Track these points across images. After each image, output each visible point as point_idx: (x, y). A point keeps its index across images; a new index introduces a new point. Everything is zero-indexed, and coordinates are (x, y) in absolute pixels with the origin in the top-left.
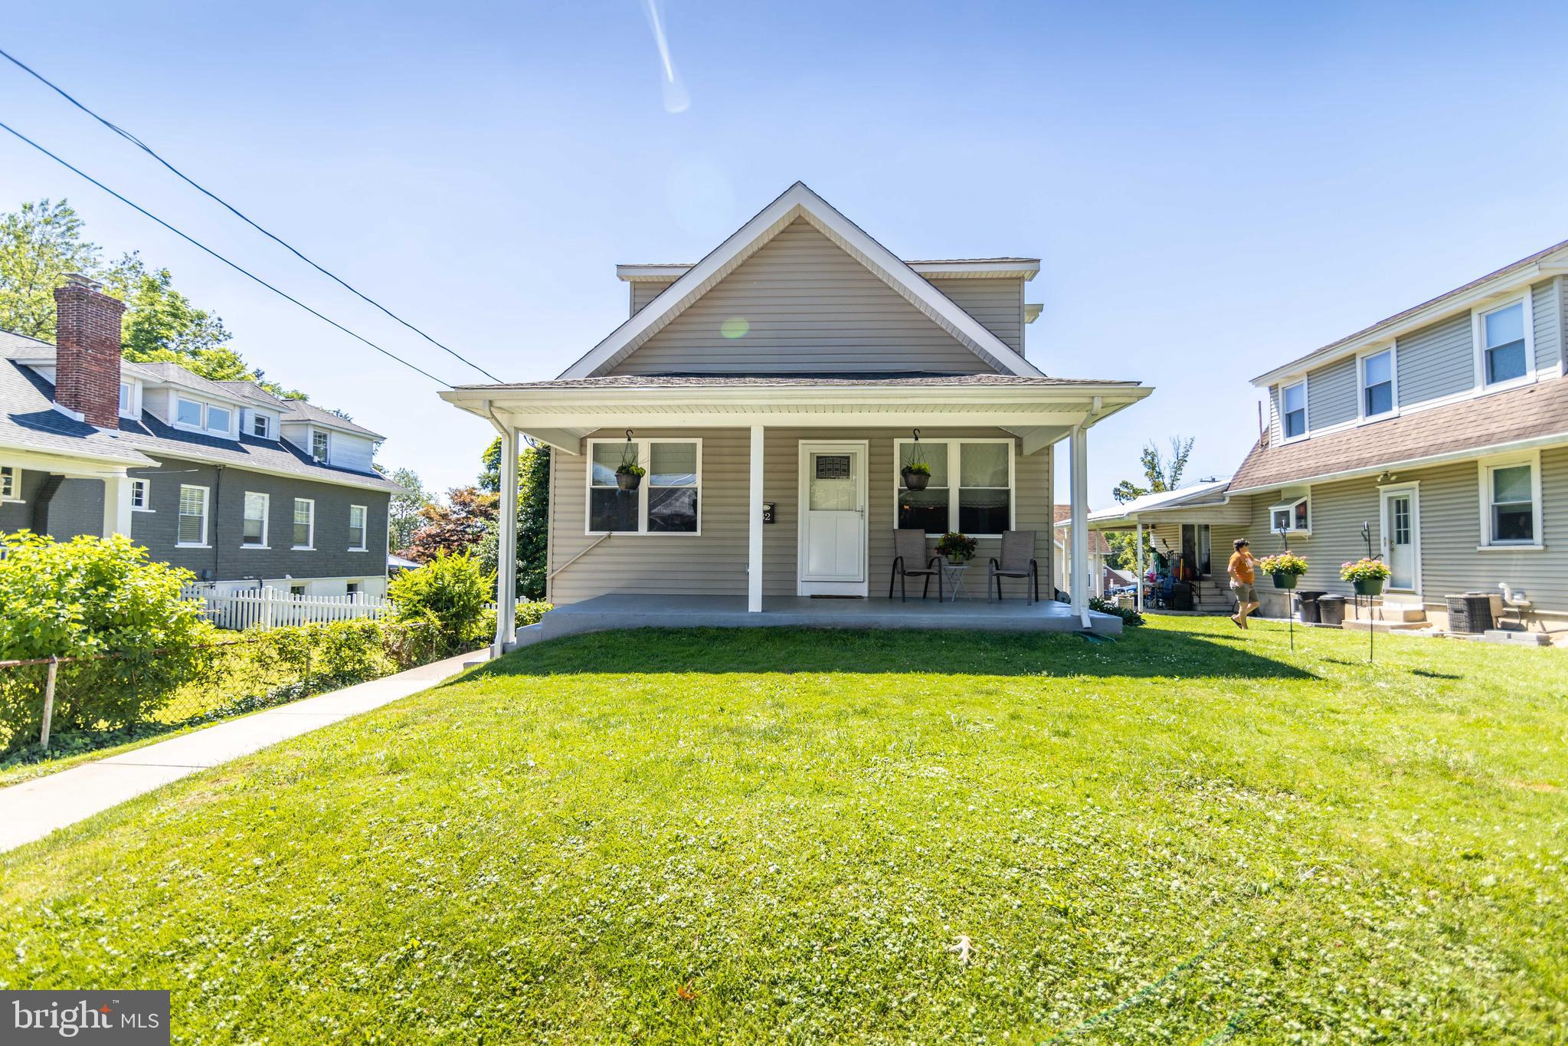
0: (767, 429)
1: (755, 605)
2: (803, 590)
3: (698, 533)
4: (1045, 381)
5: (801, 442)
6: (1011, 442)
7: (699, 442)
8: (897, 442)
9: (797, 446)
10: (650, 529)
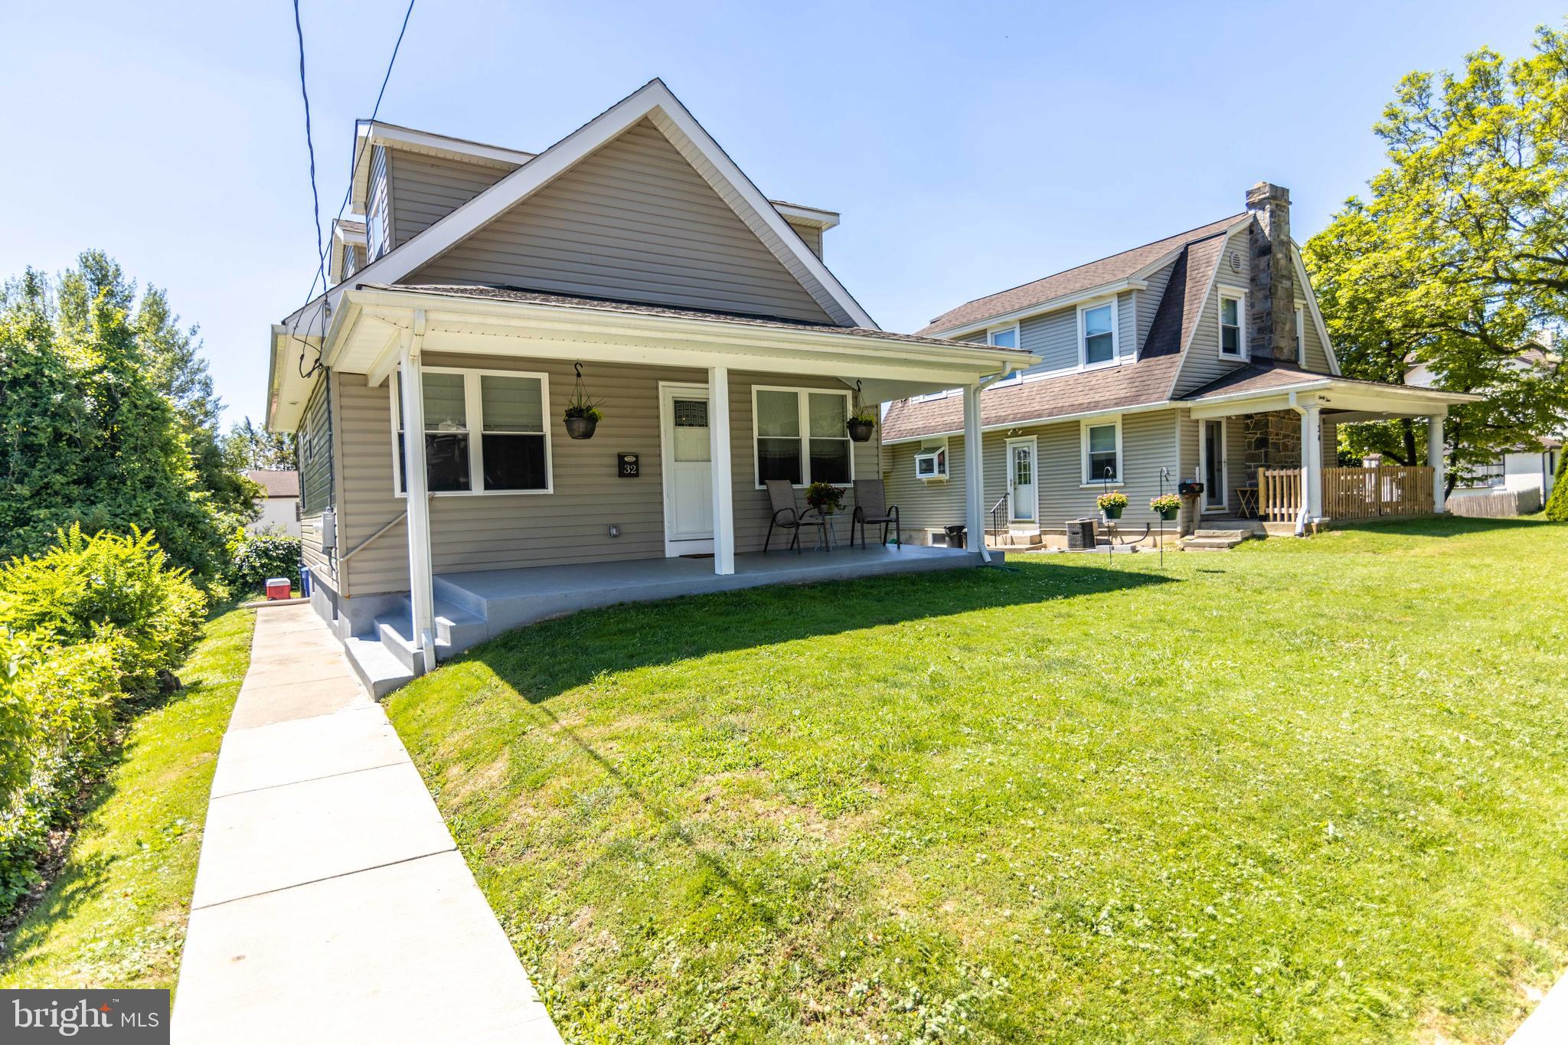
0: (731, 373)
1: (725, 566)
2: (672, 551)
3: (550, 490)
4: (879, 334)
5: (661, 383)
6: (849, 393)
7: (544, 377)
8: (755, 388)
9: (657, 388)
10: (487, 487)
